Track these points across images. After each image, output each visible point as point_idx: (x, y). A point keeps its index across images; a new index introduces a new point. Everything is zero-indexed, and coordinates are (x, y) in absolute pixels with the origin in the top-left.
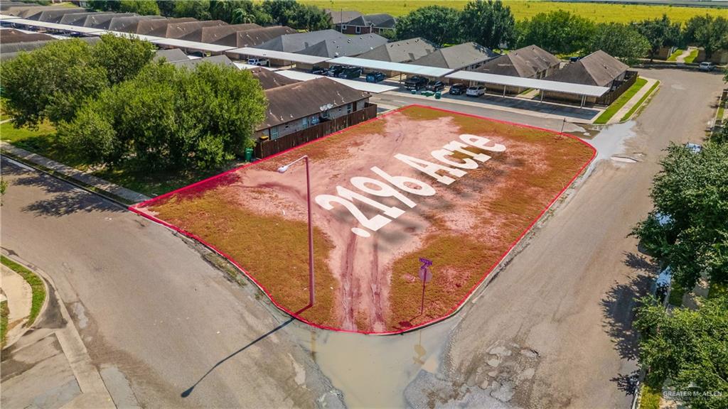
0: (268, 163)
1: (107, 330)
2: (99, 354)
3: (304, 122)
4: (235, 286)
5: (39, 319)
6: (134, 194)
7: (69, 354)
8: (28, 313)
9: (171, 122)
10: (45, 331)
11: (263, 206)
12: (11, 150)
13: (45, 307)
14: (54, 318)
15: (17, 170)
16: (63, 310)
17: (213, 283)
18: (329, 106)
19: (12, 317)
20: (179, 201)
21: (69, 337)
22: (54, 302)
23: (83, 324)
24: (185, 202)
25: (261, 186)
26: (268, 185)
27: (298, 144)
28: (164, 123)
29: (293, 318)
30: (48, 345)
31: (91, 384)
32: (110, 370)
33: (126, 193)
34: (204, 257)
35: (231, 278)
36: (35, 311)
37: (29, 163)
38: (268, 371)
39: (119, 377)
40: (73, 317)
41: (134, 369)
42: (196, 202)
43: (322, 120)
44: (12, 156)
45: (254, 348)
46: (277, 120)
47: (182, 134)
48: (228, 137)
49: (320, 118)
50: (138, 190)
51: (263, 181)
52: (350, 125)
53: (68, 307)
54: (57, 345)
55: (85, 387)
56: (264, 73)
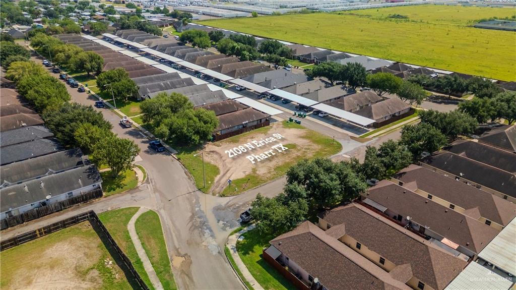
0: (217, 143)
1: (158, 186)
2: (156, 190)
3: (236, 127)
4: (189, 181)
5: (144, 181)
6: (173, 150)
7: (150, 189)
8: (142, 179)
9: (185, 130)
10: (145, 184)
11: (207, 159)
12: (141, 129)
13: (146, 179)
14: (147, 182)
15: (142, 137)
16: (150, 180)
17: (184, 179)
18: (247, 122)
19: (139, 180)
20: (184, 154)
21: (150, 186)
22: (148, 178)
23: (153, 184)
24: (186, 155)
25: (210, 152)
26: (213, 152)
27: (231, 136)
28: (183, 130)
29: (199, 190)
30: (146, 187)
31: (153, 195)
32: (157, 194)
33: (171, 149)
34: (185, 172)
35: (189, 178)
36: (144, 180)
37: (145, 134)
38: (188, 199)
39: (159, 196)
40: (151, 182)
41: (161, 194)
42: (189, 155)
43: (244, 127)
44: (141, 131)
45: (187, 195)
46: (224, 126)
47: (188, 134)
48: (202, 135)
49: (243, 126)
50: (175, 149)
51: (212, 150)
52: (255, 129)
53: (151, 180)
54: (147, 187)
55: (152, 196)
56: (231, 103)
